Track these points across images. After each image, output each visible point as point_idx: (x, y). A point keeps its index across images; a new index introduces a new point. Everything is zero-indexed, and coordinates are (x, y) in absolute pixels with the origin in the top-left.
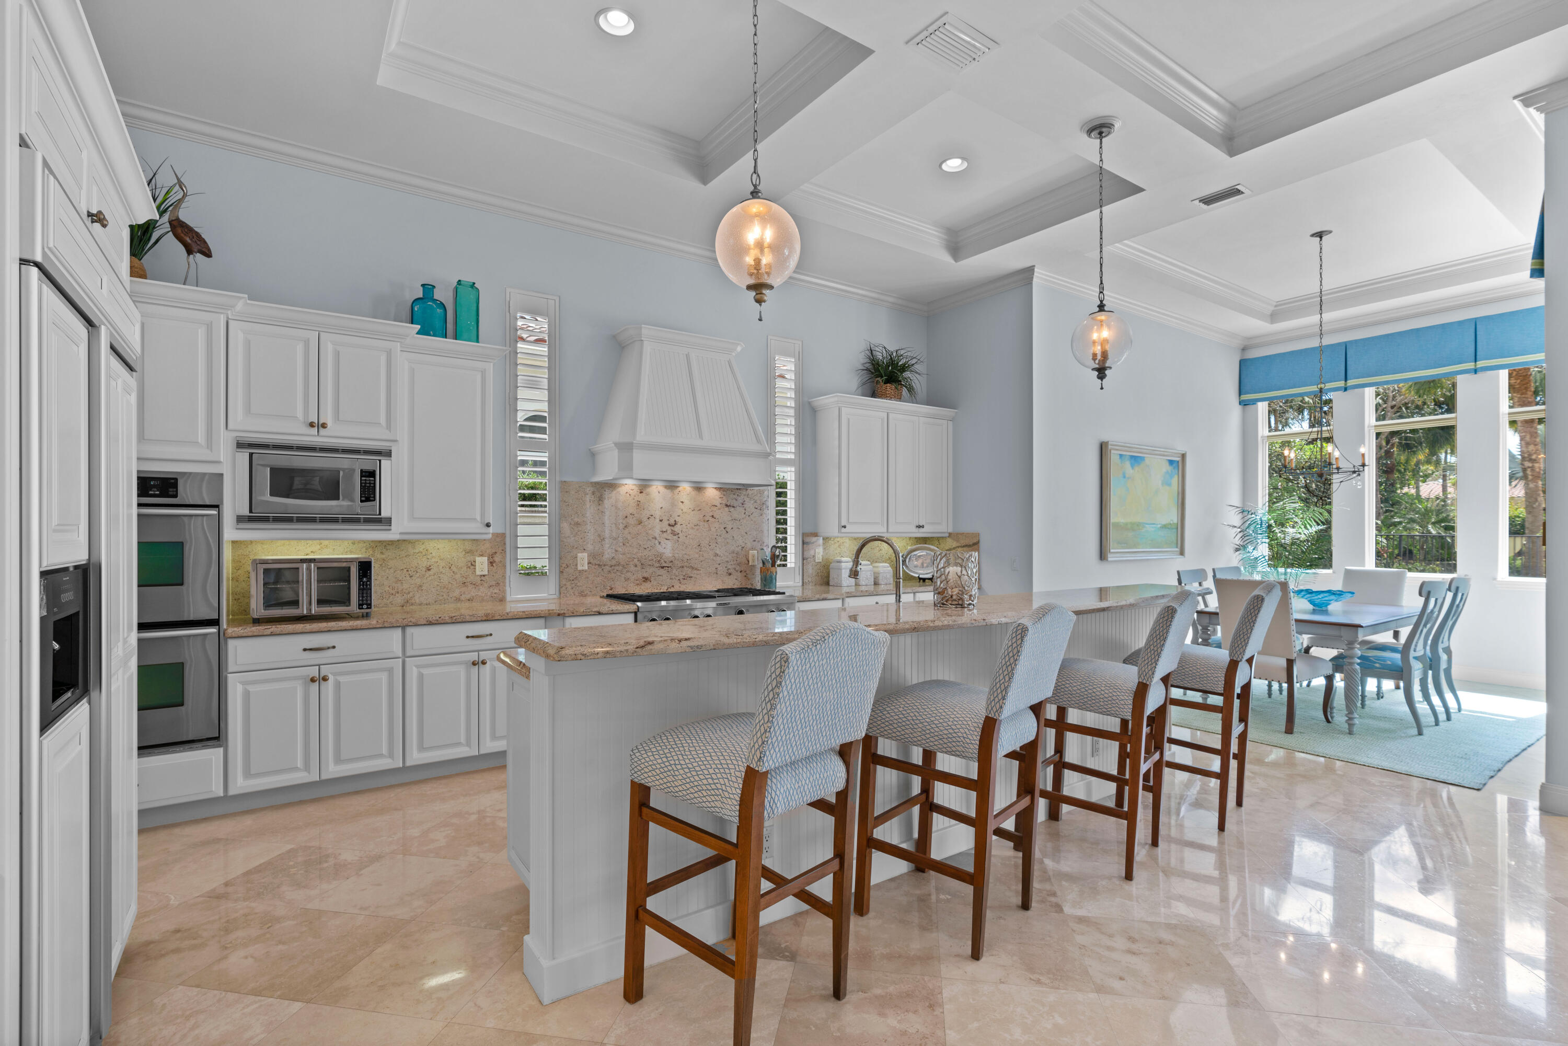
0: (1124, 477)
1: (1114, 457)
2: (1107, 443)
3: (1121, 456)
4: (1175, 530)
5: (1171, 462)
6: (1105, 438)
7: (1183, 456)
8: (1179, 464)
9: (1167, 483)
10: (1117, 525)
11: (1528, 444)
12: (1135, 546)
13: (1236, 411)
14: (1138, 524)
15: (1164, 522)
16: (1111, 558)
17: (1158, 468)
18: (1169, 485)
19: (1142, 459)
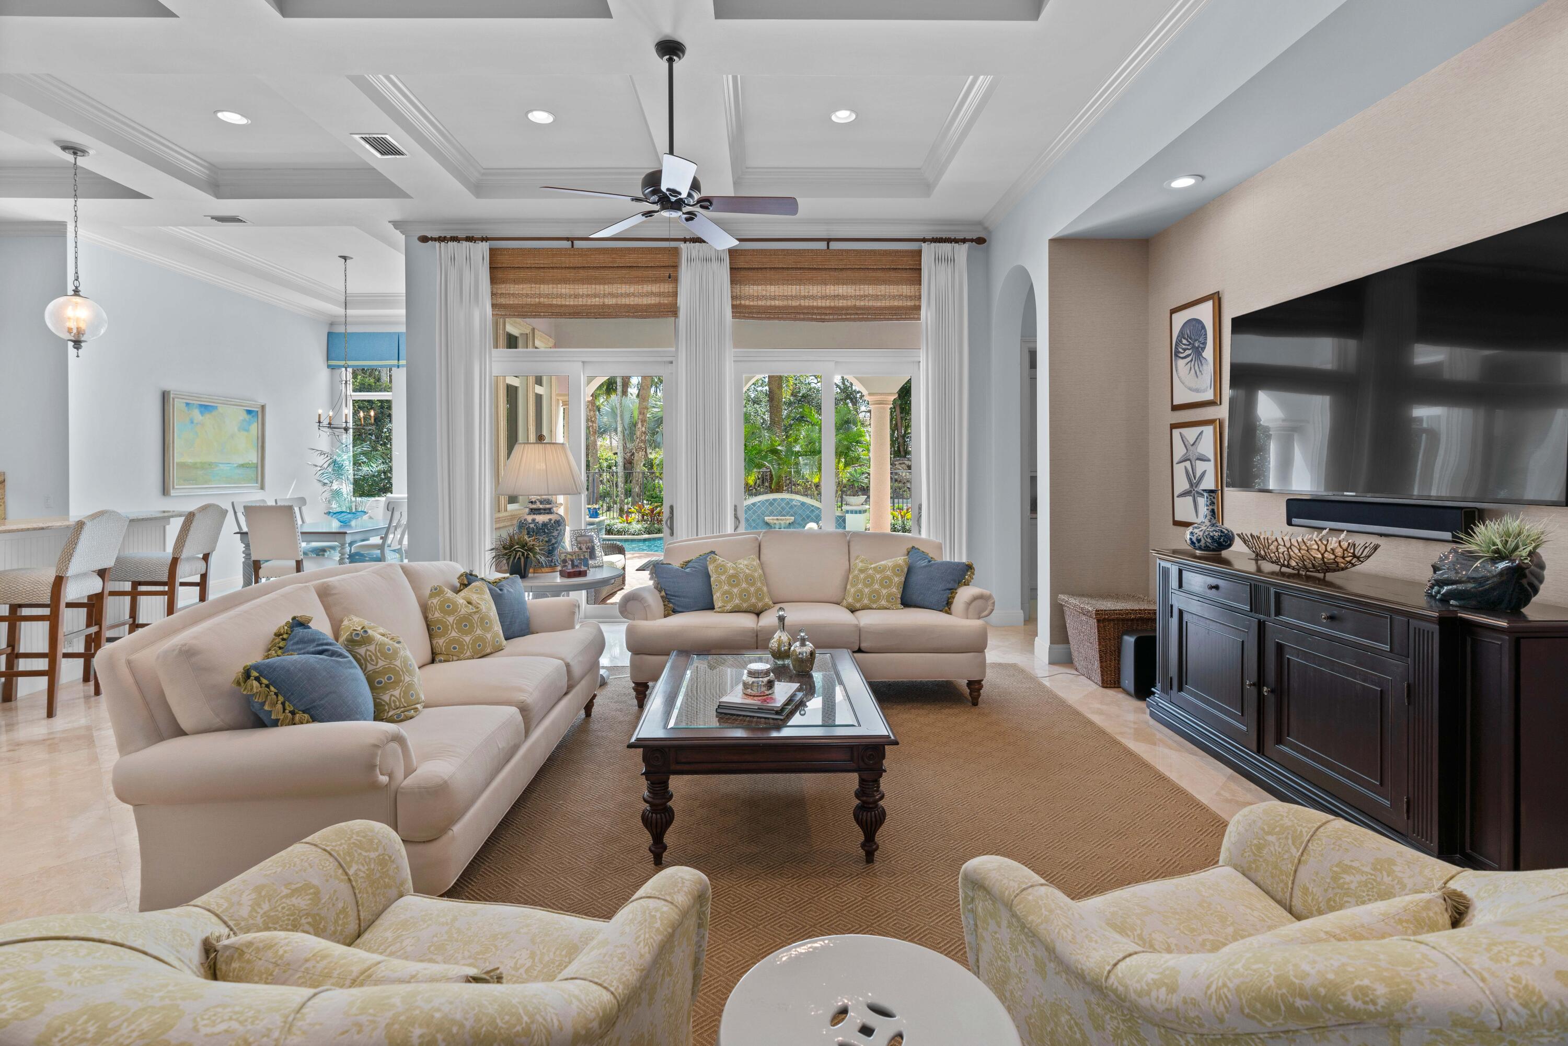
0: (192, 422)
1: (178, 405)
2: (169, 392)
3: (187, 404)
4: (255, 469)
5: (249, 412)
6: (167, 388)
7: (263, 407)
8: (257, 414)
9: (244, 428)
10: (182, 466)
11: (590, 410)
12: (206, 482)
13: (324, 374)
14: (210, 464)
15: (241, 462)
16: (173, 493)
17: (234, 417)
18: (248, 431)
19: (216, 408)
